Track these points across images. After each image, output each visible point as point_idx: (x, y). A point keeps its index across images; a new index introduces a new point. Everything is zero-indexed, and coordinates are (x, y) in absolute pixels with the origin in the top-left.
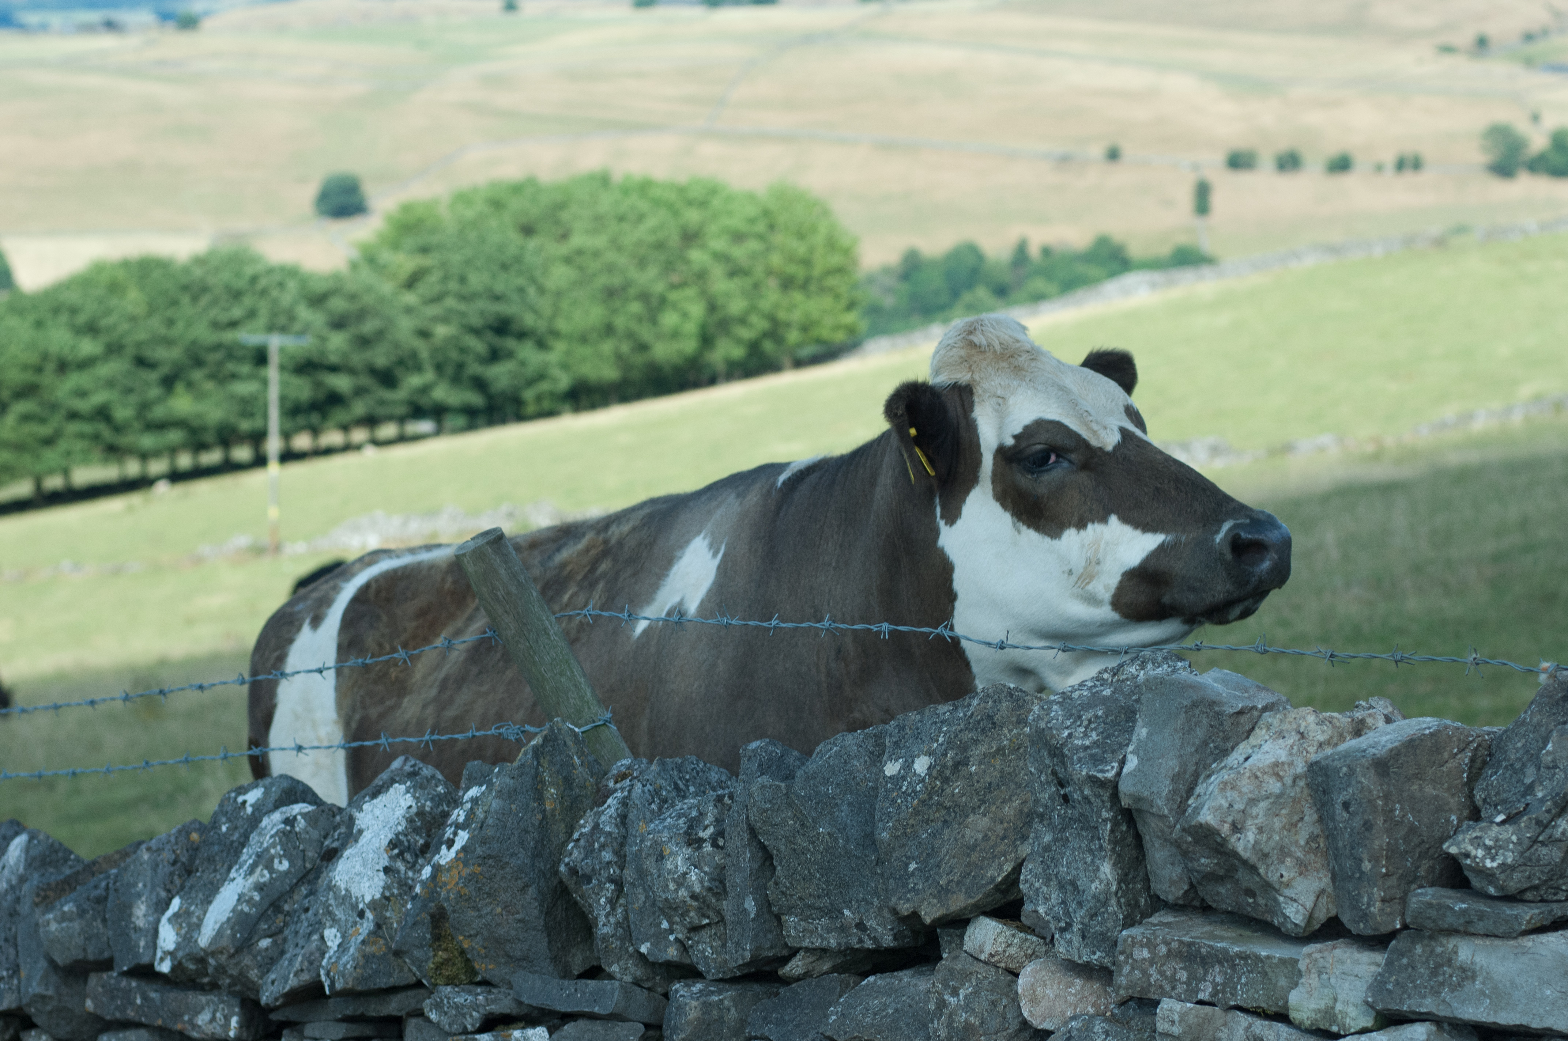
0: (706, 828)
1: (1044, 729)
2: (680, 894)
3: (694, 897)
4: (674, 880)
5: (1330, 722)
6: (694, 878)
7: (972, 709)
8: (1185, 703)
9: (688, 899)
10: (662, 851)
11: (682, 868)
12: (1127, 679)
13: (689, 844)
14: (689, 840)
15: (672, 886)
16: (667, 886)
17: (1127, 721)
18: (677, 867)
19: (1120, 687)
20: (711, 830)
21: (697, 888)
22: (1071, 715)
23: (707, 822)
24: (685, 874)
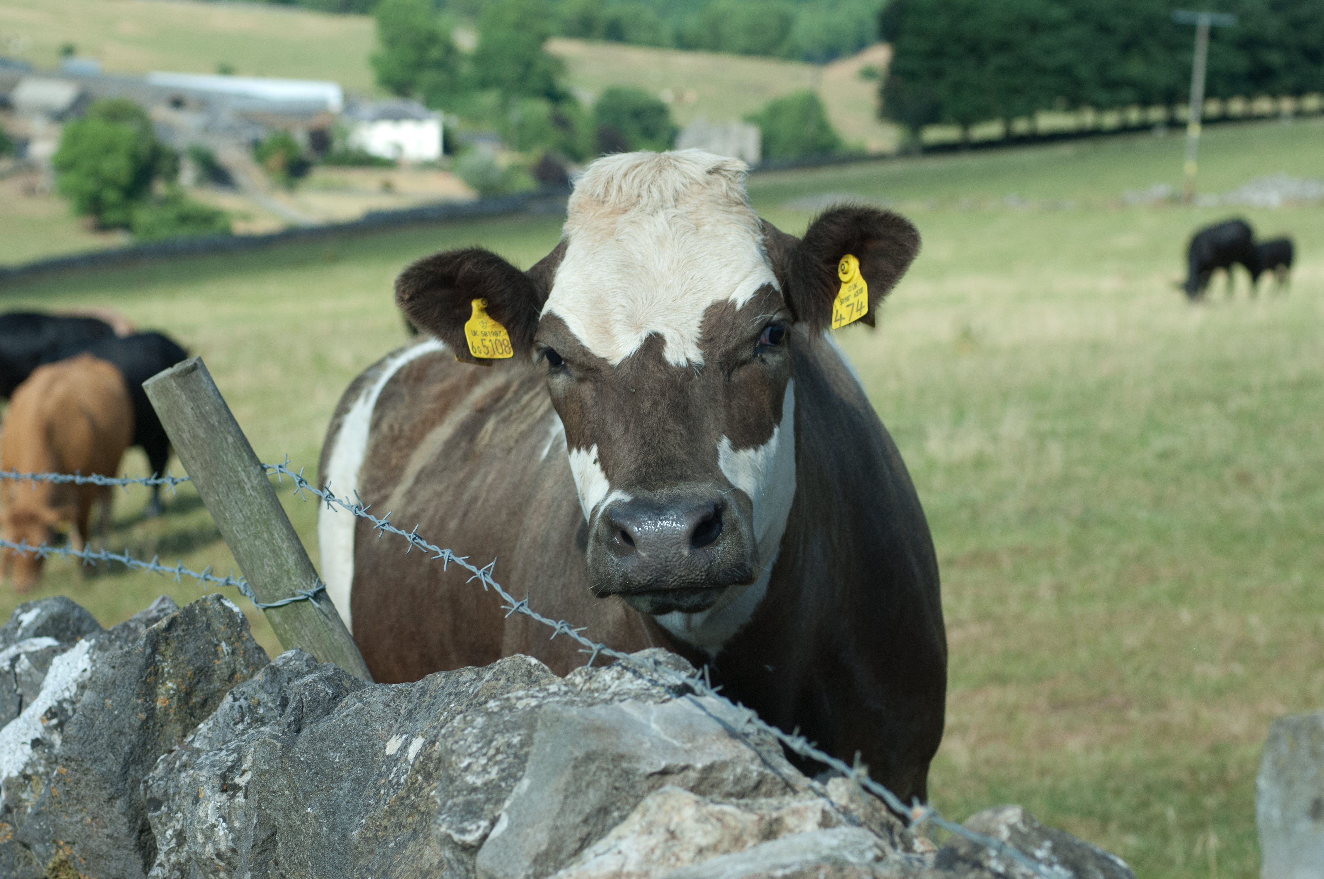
0: (244, 772)
2: (207, 849)
3: (219, 855)
4: (202, 831)
6: (221, 833)
9: (214, 857)
10: (198, 793)
11: (212, 820)
13: (224, 791)
14: (224, 784)
15: (200, 838)
16: (196, 837)
18: (207, 816)
20: (248, 777)
21: (223, 847)
23: (245, 767)
24: (213, 826)
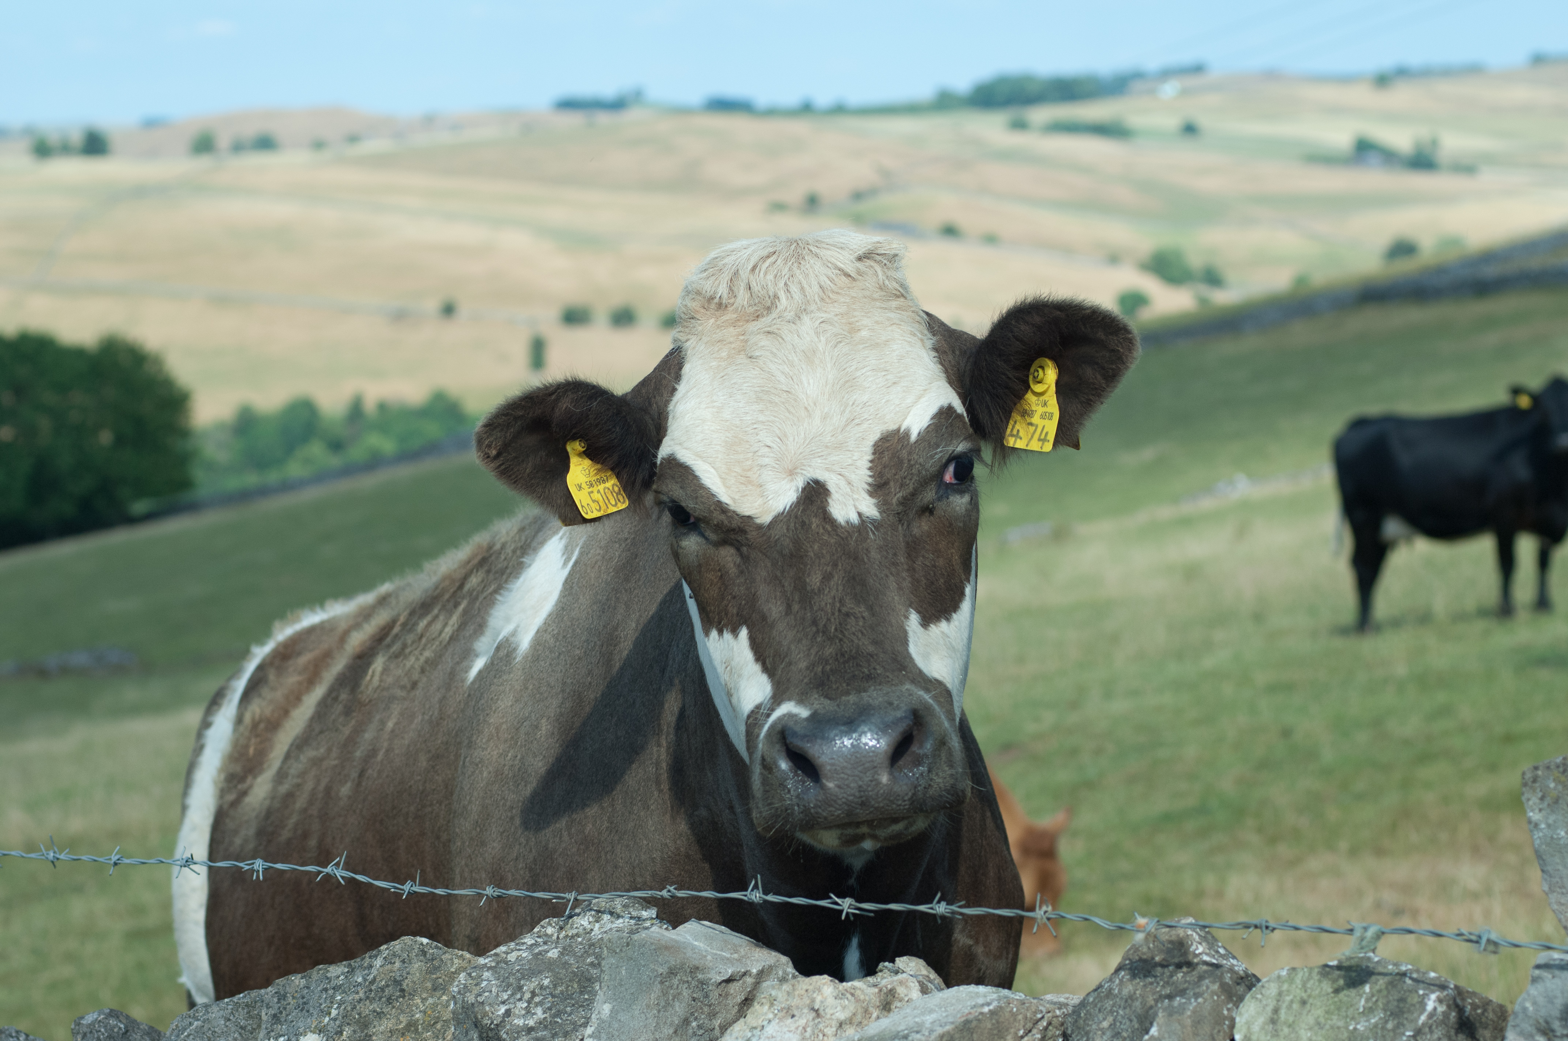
1: (473, 1004)
5: (853, 995)
7: (374, 972)
8: (661, 970)
12: (578, 935)
17: (581, 993)
19: (570, 946)
22: (509, 985)
